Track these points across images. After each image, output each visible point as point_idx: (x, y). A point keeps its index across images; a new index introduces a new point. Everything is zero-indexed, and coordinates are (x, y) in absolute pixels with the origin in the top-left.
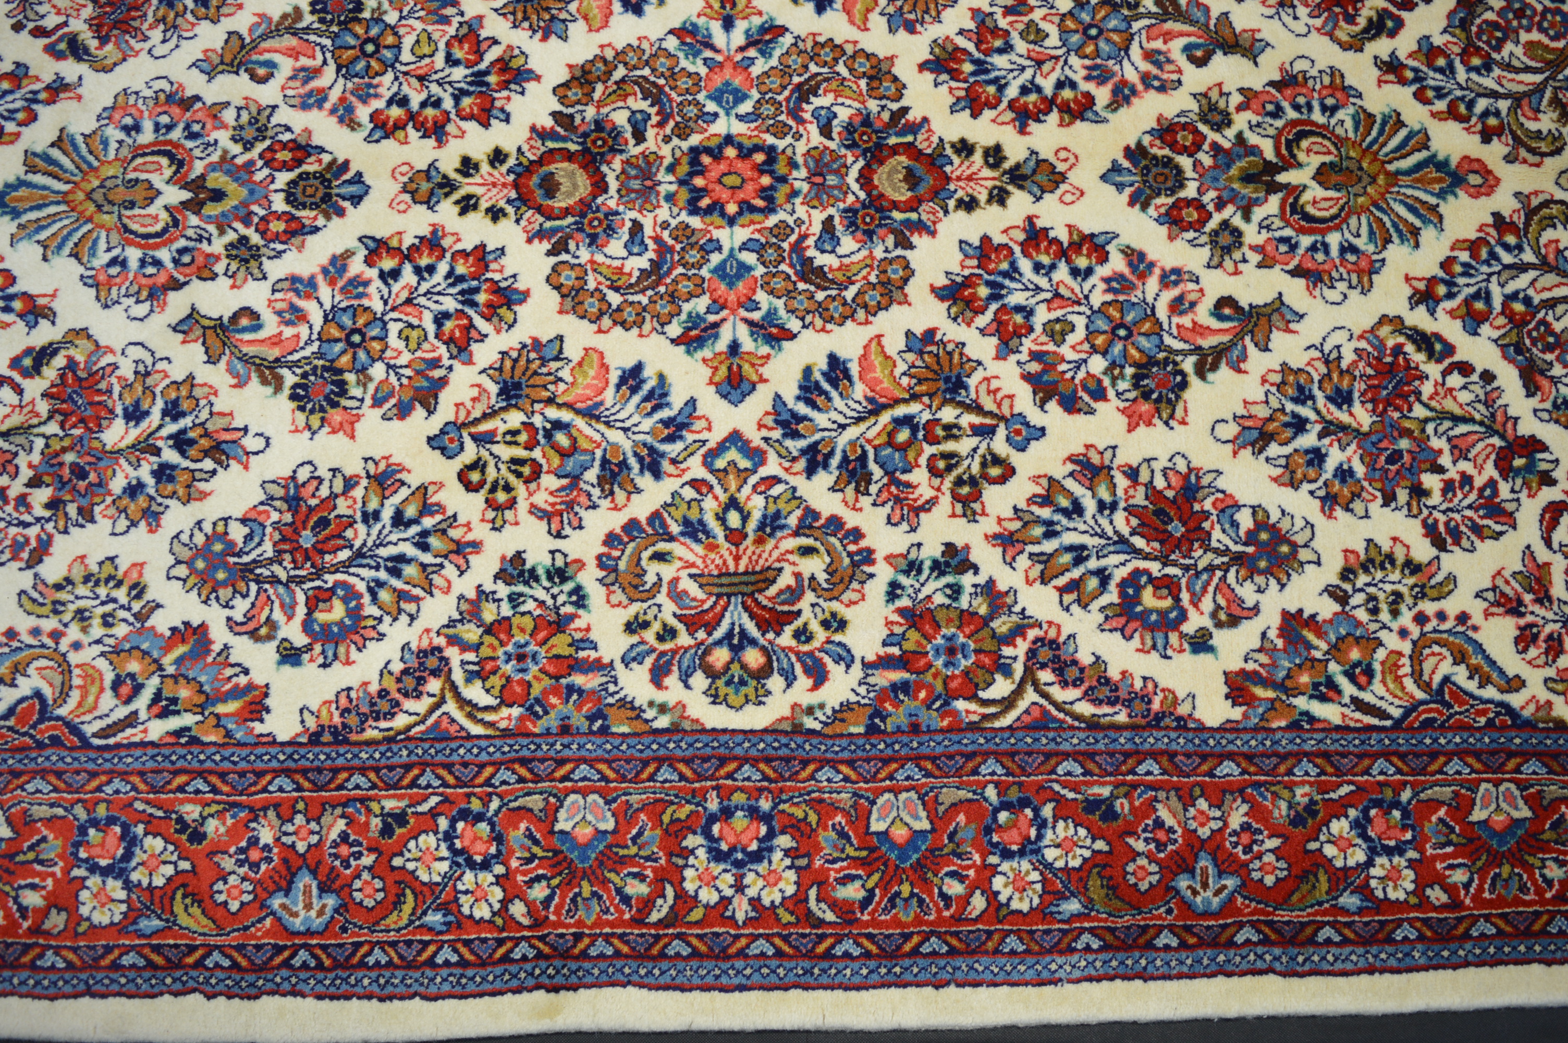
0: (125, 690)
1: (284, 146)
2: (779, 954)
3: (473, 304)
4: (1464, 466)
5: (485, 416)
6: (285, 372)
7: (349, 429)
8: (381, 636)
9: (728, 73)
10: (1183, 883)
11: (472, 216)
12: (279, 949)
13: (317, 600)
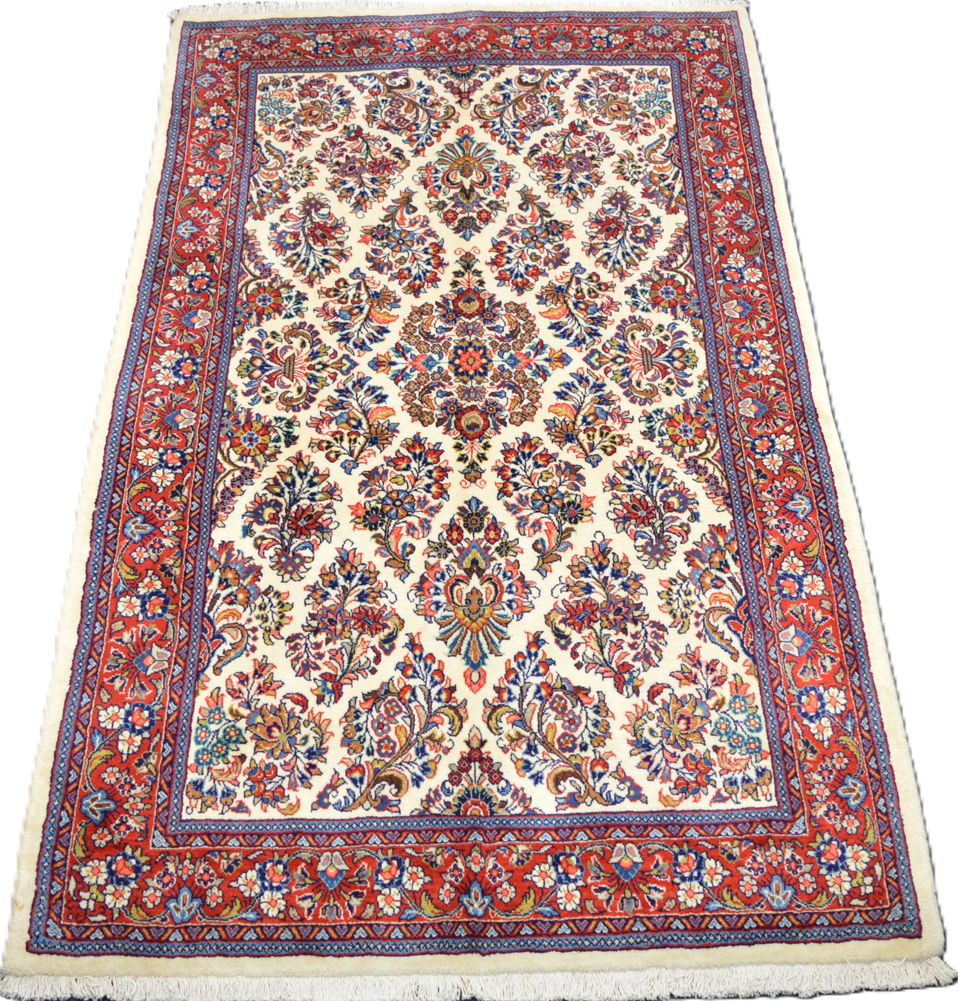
0: (719, 583)
1: (449, 535)
2: (790, 344)
3: (530, 454)
4: (581, 145)
5: (582, 447)
6: (564, 528)
7: (590, 500)
8: (682, 482)
9: (417, 363)
10: (745, 228)
11: (487, 456)
12: (820, 514)
13: (669, 507)
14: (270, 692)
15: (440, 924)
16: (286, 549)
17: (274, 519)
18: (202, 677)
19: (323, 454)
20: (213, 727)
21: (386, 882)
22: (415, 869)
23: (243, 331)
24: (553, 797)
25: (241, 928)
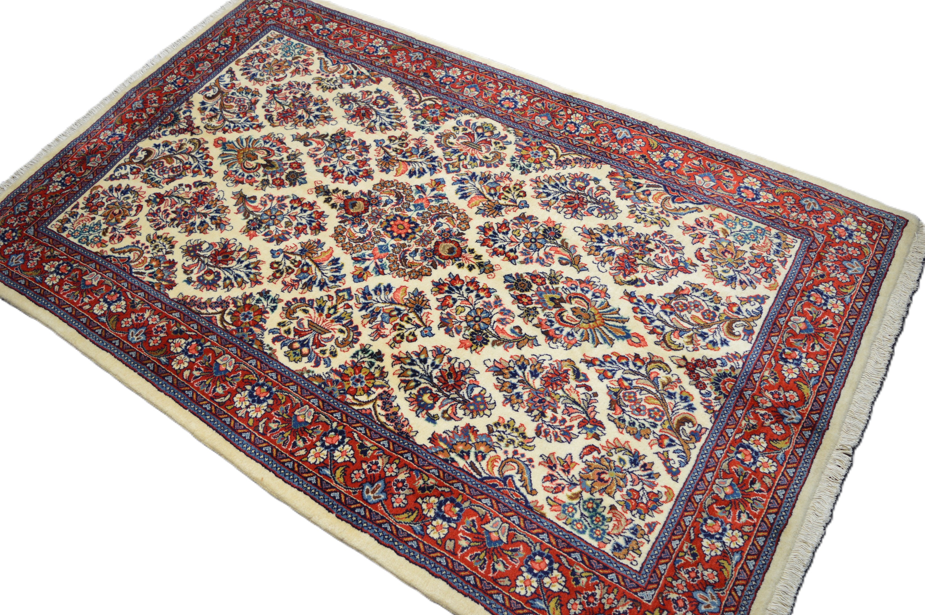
0: (647, 193)
1: (523, 303)
2: (515, 82)
3: (494, 233)
4: (288, 95)
5: (509, 205)
6: (559, 243)
7: (549, 221)
8: (569, 174)
9: (378, 255)
10: (421, 58)
11: (479, 254)
12: (633, 128)
13: (582, 188)
14: (572, 466)
15: (796, 443)
16: (465, 402)
17: (435, 398)
18: (532, 505)
19: (405, 342)
20: (577, 516)
21: (752, 461)
22: (752, 439)
23: (262, 342)
24: (741, 341)
25: (742, 568)
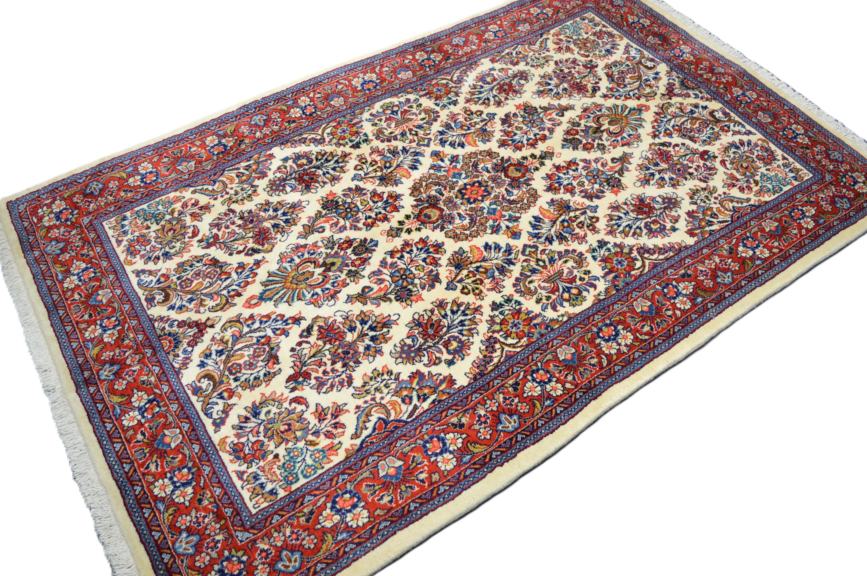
0: (407, 401)
1: (343, 243)
2: (643, 353)
3: (430, 253)
4: (695, 164)
5: (456, 276)
6: (389, 296)
7: (420, 298)
8: (473, 343)
9: (452, 171)
10: (719, 280)
11: (412, 233)
12: (511, 439)
13: (446, 345)
14: (193, 219)
16: (285, 180)
17: (301, 166)
18: (187, 188)
19: (357, 163)
20: (160, 207)
21: (104, 325)
22: (116, 334)
23: (411, 93)
24: (194, 379)
25: (52, 276)
